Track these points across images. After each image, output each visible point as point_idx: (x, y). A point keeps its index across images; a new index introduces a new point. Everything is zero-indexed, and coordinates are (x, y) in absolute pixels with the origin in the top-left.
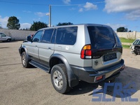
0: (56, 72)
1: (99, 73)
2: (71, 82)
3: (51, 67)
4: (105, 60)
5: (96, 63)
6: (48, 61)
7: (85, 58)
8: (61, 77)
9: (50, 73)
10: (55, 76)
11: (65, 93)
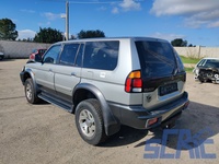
0: (83, 112)
1: (153, 113)
2: (109, 127)
3: (76, 103)
4: (161, 94)
5: (149, 98)
6: (71, 94)
7: (131, 92)
8: (92, 120)
9: (73, 113)
10: (81, 118)
11: (99, 145)
